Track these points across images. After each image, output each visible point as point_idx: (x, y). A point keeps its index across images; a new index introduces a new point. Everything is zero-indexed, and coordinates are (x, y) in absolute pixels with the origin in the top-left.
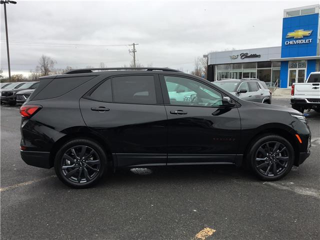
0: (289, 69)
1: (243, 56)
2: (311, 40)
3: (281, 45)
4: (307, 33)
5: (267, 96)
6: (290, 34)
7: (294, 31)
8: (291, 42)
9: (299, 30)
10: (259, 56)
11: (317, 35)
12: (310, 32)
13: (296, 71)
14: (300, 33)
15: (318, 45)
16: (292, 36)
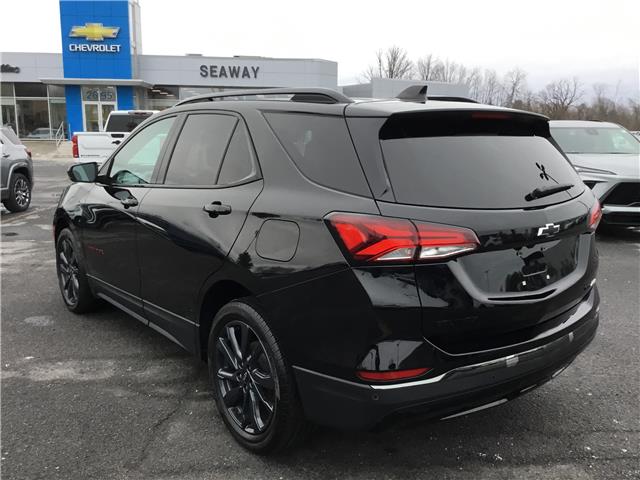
0: (84, 103)
2: (118, 46)
3: (60, 51)
4: (111, 32)
5: (20, 160)
6: (78, 31)
7: (83, 25)
8: (81, 47)
9: (96, 24)
10: (15, 70)
11: (128, 38)
12: (116, 31)
13: (96, 106)
14: (97, 30)
15: (132, 58)
16: (82, 35)
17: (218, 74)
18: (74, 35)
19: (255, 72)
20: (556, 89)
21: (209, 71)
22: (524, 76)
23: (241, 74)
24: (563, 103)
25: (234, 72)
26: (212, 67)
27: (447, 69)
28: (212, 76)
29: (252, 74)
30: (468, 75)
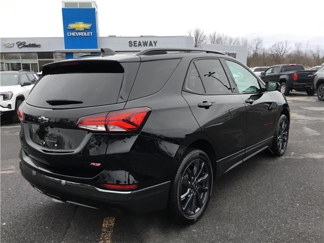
1: (20, 44)
2: (91, 33)
3: (63, 36)
4: (88, 26)
6: (72, 26)
7: (74, 23)
8: (73, 34)
9: (80, 23)
10: (39, 46)
11: (96, 29)
12: (90, 25)
14: (81, 25)
16: (74, 28)
17: (137, 45)
18: (70, 28)
19: (155, 43)
20: (277, 47)
21: (133, 44)
22: (261, 41)
23: (148, 45)
24: (280, 54)
25: (145, 44)
26: (134, 42)
27: (223, 39)
28: (134, 46)
29: (154, 44)
30: (233, 41)
